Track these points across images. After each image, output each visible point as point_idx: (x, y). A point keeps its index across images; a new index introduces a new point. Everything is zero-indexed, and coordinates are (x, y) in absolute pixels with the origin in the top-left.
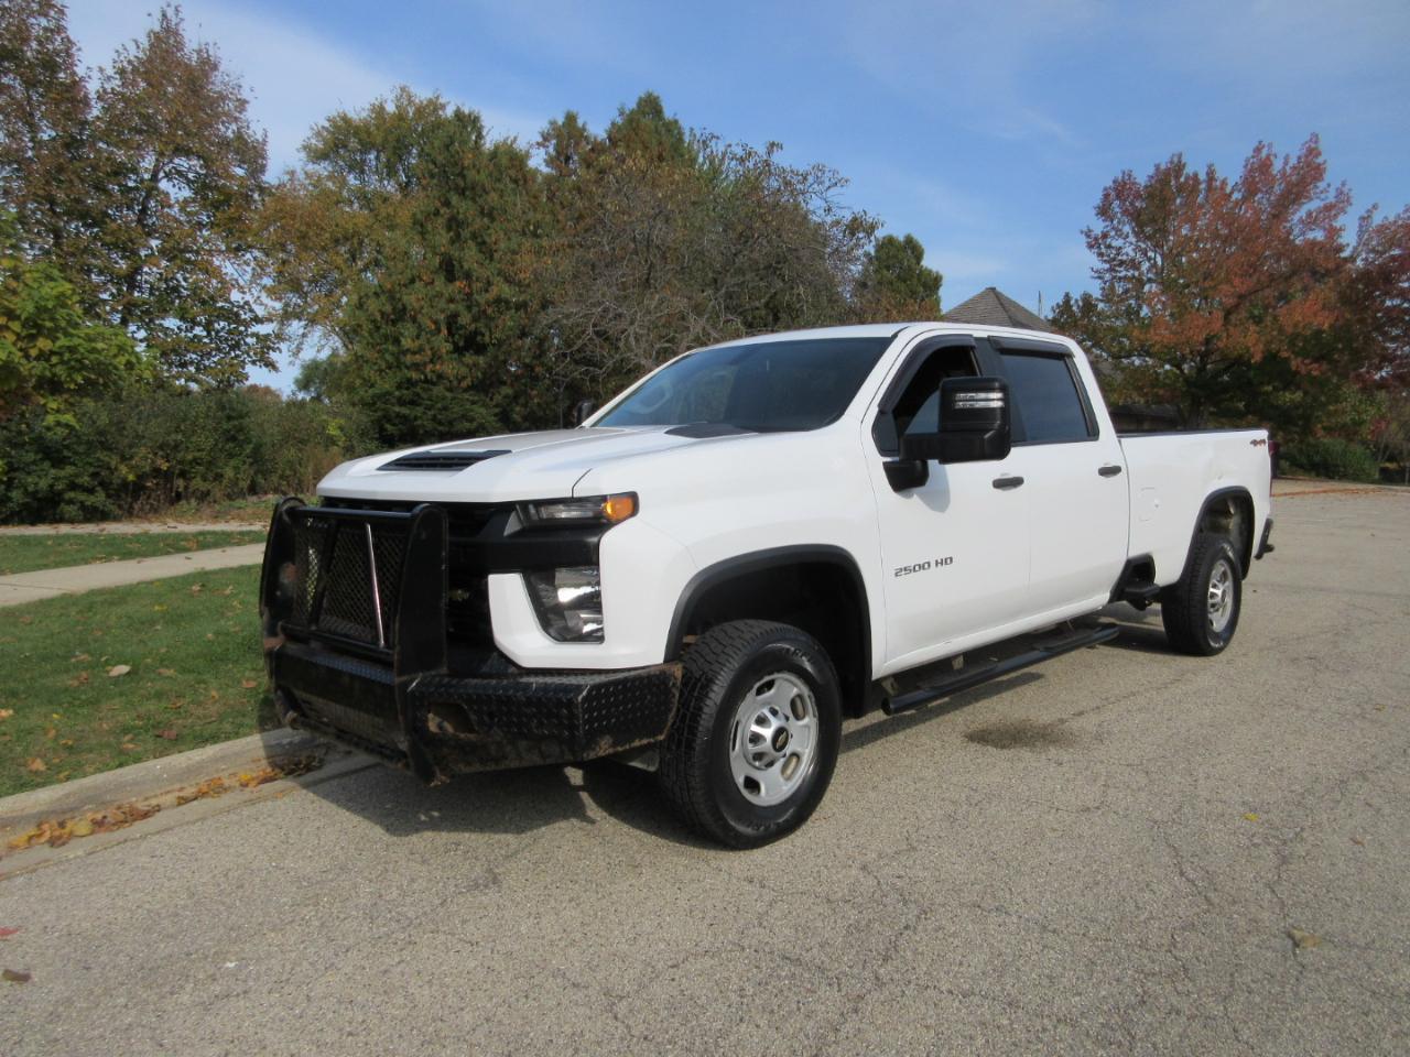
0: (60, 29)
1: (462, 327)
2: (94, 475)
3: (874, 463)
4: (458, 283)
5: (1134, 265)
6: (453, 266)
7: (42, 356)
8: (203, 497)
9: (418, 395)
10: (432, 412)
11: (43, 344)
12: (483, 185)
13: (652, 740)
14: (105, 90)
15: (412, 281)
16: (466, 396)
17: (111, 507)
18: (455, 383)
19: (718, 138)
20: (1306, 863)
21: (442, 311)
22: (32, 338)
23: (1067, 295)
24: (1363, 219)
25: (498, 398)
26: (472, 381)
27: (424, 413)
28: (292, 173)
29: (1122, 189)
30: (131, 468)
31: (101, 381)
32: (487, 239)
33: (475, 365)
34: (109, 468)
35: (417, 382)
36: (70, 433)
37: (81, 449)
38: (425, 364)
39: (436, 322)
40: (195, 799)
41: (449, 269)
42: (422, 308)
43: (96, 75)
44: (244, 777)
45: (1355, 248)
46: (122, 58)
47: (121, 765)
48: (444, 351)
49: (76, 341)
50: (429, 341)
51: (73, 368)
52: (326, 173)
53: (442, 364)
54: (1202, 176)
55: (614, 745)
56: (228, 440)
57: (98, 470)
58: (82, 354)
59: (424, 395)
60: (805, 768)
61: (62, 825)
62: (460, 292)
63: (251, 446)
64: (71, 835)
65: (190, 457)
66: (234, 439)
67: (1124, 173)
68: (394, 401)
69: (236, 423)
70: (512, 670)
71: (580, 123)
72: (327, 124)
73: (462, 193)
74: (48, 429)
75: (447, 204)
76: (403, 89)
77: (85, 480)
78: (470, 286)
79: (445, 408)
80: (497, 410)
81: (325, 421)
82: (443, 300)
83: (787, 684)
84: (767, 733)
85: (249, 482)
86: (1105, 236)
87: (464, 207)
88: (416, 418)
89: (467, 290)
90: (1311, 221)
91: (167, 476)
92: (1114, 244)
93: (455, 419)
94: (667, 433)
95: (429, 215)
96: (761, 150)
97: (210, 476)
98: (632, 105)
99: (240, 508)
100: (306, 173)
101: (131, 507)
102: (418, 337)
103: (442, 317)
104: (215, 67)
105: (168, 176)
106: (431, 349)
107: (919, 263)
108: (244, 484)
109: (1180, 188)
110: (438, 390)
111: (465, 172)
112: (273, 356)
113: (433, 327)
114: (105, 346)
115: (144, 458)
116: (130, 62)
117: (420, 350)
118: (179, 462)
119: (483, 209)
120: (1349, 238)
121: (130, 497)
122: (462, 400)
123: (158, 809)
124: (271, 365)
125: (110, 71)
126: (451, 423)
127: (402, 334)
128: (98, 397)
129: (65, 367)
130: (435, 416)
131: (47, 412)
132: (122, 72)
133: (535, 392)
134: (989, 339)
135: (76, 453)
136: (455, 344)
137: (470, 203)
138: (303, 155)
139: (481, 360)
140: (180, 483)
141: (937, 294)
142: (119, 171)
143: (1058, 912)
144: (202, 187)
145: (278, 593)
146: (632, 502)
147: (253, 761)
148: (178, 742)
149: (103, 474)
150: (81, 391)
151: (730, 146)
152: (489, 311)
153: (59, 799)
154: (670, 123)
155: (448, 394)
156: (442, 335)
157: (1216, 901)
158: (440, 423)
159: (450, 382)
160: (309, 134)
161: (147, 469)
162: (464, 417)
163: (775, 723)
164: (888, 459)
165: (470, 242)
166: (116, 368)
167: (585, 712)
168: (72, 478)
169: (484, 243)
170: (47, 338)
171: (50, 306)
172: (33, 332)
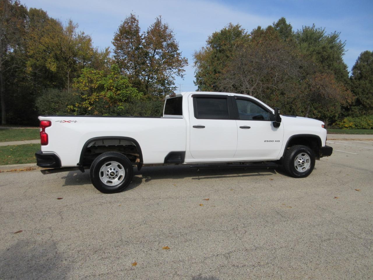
6: (216, 70)
7: (118, 95)
11: (119, 92)
22: (117, 91)
28: (203, 48)
31: (129, 99)
32: (225, 63)
36: (122, 110)
37: (124, 114)
39: (210, 84)
50: (208, 89)
56: (155, 112)
62: (216, 77)
66: (156, 111)
69: (157, 108)
74: (118, 109)
82: (212, 79)
89: (218, 76)
100: (207, 47)
102: (205, 88)
116: (150, 30)
127: (202, 87)
129: (122, 97)
131: (119, 106)
132: (148, 33)
138: (206, 43)
150: (125, 101)
156: (211, 87)
160: (208, 38)
170: (119, 91)
171: (119, 84)
172: (117, 90)
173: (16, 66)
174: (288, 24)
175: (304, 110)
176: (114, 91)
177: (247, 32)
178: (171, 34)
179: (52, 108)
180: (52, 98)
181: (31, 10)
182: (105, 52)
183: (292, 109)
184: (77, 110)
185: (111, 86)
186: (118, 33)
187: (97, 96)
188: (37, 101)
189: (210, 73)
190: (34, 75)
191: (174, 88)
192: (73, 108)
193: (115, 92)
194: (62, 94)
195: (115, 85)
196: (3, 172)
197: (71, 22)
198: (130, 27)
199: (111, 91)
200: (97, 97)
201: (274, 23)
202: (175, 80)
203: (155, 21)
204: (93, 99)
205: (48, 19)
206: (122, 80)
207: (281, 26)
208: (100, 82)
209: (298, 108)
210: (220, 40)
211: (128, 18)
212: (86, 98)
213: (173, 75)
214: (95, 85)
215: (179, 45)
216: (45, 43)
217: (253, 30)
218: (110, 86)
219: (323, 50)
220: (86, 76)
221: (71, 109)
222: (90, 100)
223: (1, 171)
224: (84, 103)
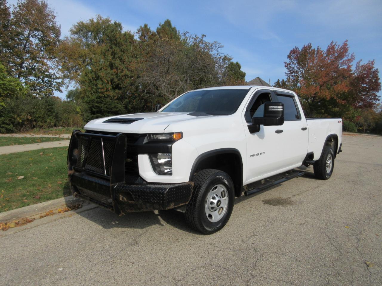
1: (115, 82)
2: (10, 120)
3: (245, 125)
4: (114, 70)
5: (297, 72)
6: (113, 65)
8: (41, 127)
9: (102, 100)
10: (106, 106)
12: (122, 43)
13: (185, 204)
14: (15, 11)
15: (101, 69)
16: (116, 101)
17: (14, 129)
18: (113, 98)
19: (188, 33)
20: (365, 241)
23: (278, 80)
24: (358, 63)
25: (124, 102)
26: (117, 97)
27: (104, 106)
28: (67, 38)
29: (294, 52)
30: (21, 118)
31: (12, 93)
32: (122, 58)
33: (119, 93)
34: (14, 118)
35: (102, 97)
36: (3, 108)
38: (104, 92)
39: (107, 81)
40: (45, 216)
41: (111, 66)
42: (104, 76)
43: (12, 7)
44: (59, 210)
45: (355, 71)
46: (20, 2)
47: (23, 206)
48: (110, 88)
49: (5, 82)
50: (105, 86)
51: (4, 90)
52: (76, 38)
53: (109, 92)
54: (316, 50)
55: (174, 205)
56: (48, 111)
57: (11, 119)
58: (7, 86)
59: (104, 101)
60: (224, 211)
61: (6, 224)
62: (115, 72)
63: (55, 113)
64: (9, 227)
65: (37, 116)
66: (50, 111)
67: (295, 47)
68: (95, 102)
69: (51, 107)
70: (144, 182)
71: (148, 27)
72: (77, 24)
73: (116, 45)
75: (111, 48)
76: (99, 16)
77: (7, 121)
78: (117, 71)
79: (110, 105)
80: (124, 106)
81: (76, 107)
82: (110, 74)
83: (220, 187)
84: (215, 201)
85: (54, 123)
86: (290, 64)
87: (116, 49)
88: (101, 107)
89: (116, 72)
90: (344, 63)
91: (31, 121)
92: (292, 66)
93: (112, 108)
94: (188, 114)
95: (106, 51)
96: (200, 37)
97: (43, 121)
98: (163, 23)
99: (51, 130)
100: (71, 38)
101: (20, 129)
102: (102, 85)
103: (109, 79)
104: (47, 6)
105: (32, 37)
106: (106, 88)
107: (239, 69)
108: (53, 124)
109: (310, 53)
110: (108, 99)
111: (117, 39)
112: (61, 88)
113: (107, 82)
114: (14, 84)
115: (24, 116)
116: (22, 4)
117: (103, 88)
118: (34, 117)
119: (121, 50)
120: (353, 68)
121: (20, 127)
122: (115, 102)
123: (34, 219)
124: (60, 91)
125: (16, 6)
126: (111, 109)
127: (98, 84)
128: (11, 98)
129: (2, 89)
130: (107, 107)
132: (20, 7)
133: (134, 101)
134: (274, 91)
135: (5, 114)
136: (113, 87)
137: (118, 48)
138: (70, 33)
139: (120, 92)
140: (35, 123)
141: (244, 78)
142: (18, 34)
143: (299, 255)
144: (42, 40)
145: (73, 158)
146: (180, 135)
147: (62, 205)
148: (40, 200)
149: (12, 120)
150: (6, 96)
151: (192, 35)
152: (123, 78)
153: (5, 217)
154: (173, 28)
155: (111, 101)
156: (109, 84)
157: (343, 252)
158: (108, 109)
159: (111, 97)
160: (72, 27)
161: (25, 119)
162: (115, 107)
163: (217, 199)
164: (249, 124)
165: (118, 59)
166: (17, 90)
167: (167, 195)
168: (4, 121)
169: (122, 59)
201: (160, 24)
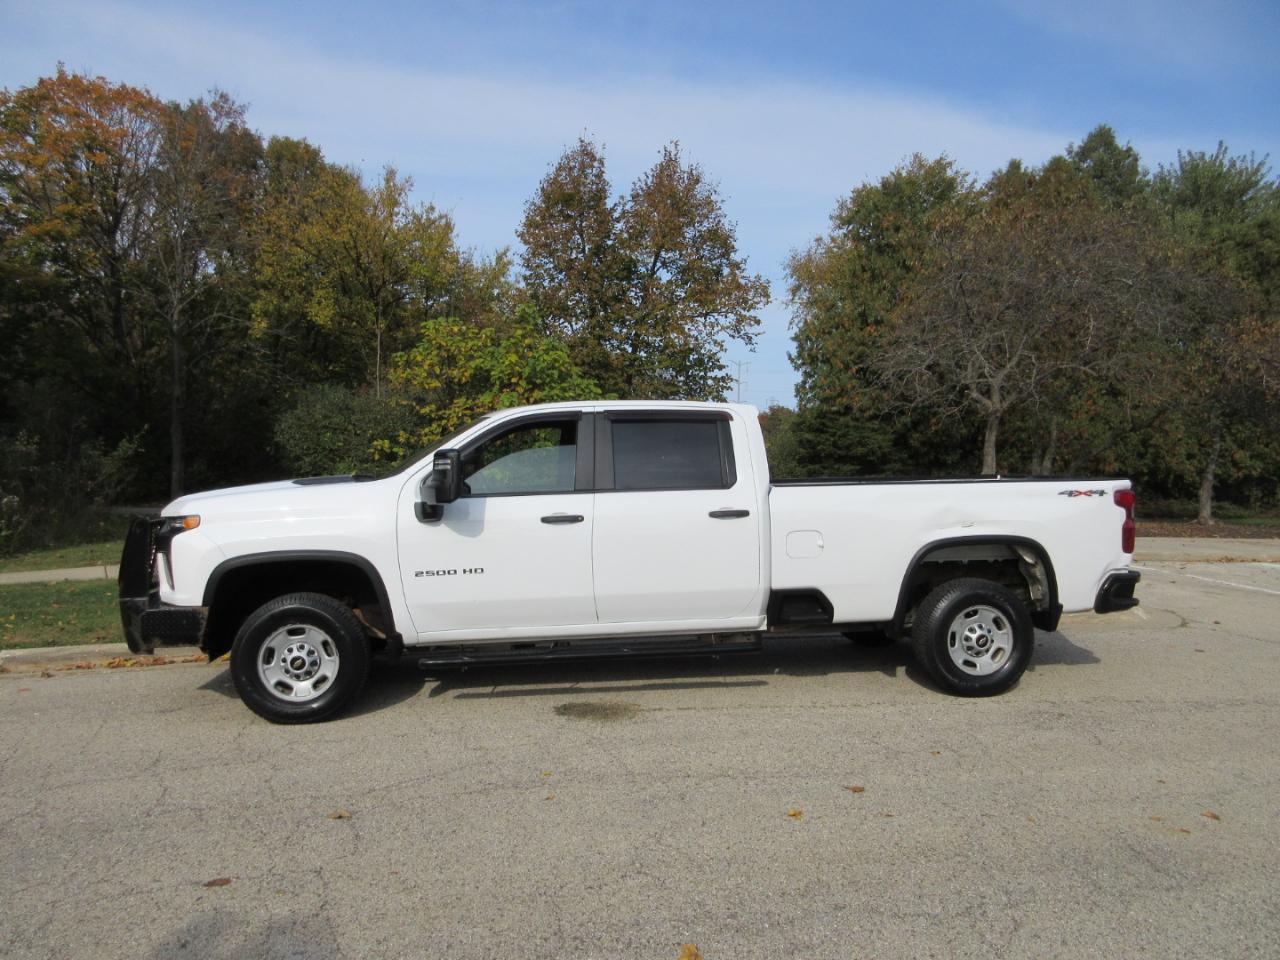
0: (599, 176)
4: (868, 328)
6: (868, 314)
9: (827, 424)
10: (834, 439)
11: (537, 394)
15: (836, 328)
16: (867, 424)
18: (860, 414)
21: (851, 353)
22: (531, 391)
25: (896, 426)
26: (875, 412)
27: (827, 440)
28: (819, 240)
35: (825, 412)
38: (835, 398)
39: (846, 363)
41: (864, 317)
42: (836, 351)
46: (637, 187)
48: (851, 386)
50: (838, 379)
53: (850, 397)
59: (831, 425)
62: (869, 336)
68: (803, 429)
70: (162, 602)
72: (851, 196)
78: (879, 330)
82: (855, 343)
83: (314, 632)
84: (289, 658)
89: (875, 333)
93: (852, 445)
100: (832, 238)
102: (831, 375)
103: (851, 358)
105: (664, 265)
106: (841, 385)
110: (843, 420)
113: (841, 366)
116: (641, 189)
117: (830, 387)
122: (863, 428)
125: (629, 198)
127: (817, 373)
130: (835, 442)
131: (539, 440)
132: (635, 197)
137: (887, 258)
138: (831, 223)
146: (197, 520)
155: (852, 423)
156: (850, 373)
159: (855, 413)
163: (295, 653)
164: (419, 500)
167: (145, 624)
170: (539, 390)
171: (538, 369)
172: (531, 386)
173: (220, 317)
174: (1125, 149)
175: (1196, 451)
176: (521, 390)
177: (975, 181)
178: (714, 197)
179: (324, 449)
180: (326, 417)
181: (275, 142)
182: (494, 264)
183: (1151, 445)
184: (402, 454)
185: (512, 375)
186: (538, 201)
187: (466, 409)
188: (280, 425)
189: (846, 325)
190: (274, 342)
191: (723, 379)
192: (391, 448)
193: (526, 395)
194: (356, 403)
195: (527, 371)
196: (172, 662)
197: (391, 175)
198: (576, 183)
199: (514, 390)
200: (468, 412)
201: (1071, 147)
202: (726, 350)
203: (660, 159)
204: (455, 419)
205: (323, 167)
206: (547, 354)
207: (1095, 155)
208: (478, 361)
209: (1175, 445)
210: (878, 211)
211: (569, 152)
212: (433, 416)
213: (721, 336)
214: (460, 374)
215: (737, 235)
216: (309, 240)
217: (994, 174)
218: (508, 375)
219: (1262, 235)
220: (434, 342)
221: (382, 449)
222: (444, 422)
223: (167, 660)
224: (427, 430)
